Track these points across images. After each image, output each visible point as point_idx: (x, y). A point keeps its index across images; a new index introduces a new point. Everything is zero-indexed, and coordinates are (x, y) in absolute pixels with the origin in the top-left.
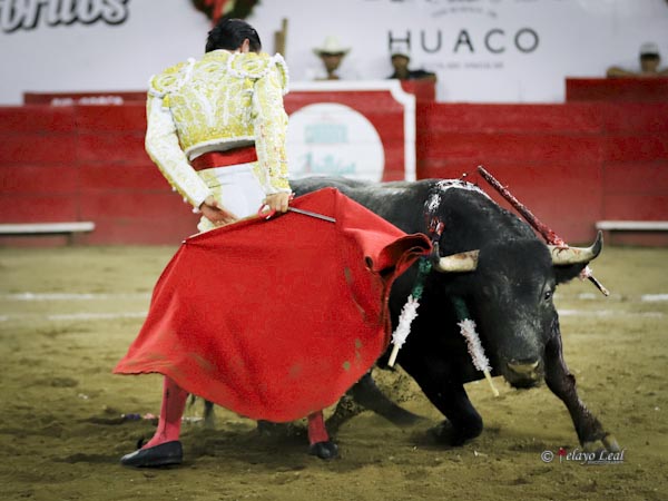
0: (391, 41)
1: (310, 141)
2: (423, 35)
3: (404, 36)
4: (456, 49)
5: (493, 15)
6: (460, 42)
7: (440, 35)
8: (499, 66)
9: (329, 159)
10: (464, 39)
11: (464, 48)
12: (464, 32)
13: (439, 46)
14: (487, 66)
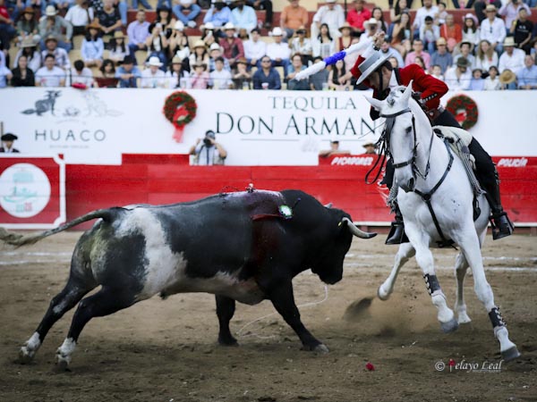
0: (37, 135)
1: (16, 181)
2: (51, 132)
3: (42, 132)
4: (67, 139)
5: (84, 123)
6: (68, 136)
7: (59, 132)
8: (87, 147)
9: (25, 190)
10: (71, 134)
11: (71, 138)
12: (71, 131)
13: (59, 138)
14: (81, 147)
